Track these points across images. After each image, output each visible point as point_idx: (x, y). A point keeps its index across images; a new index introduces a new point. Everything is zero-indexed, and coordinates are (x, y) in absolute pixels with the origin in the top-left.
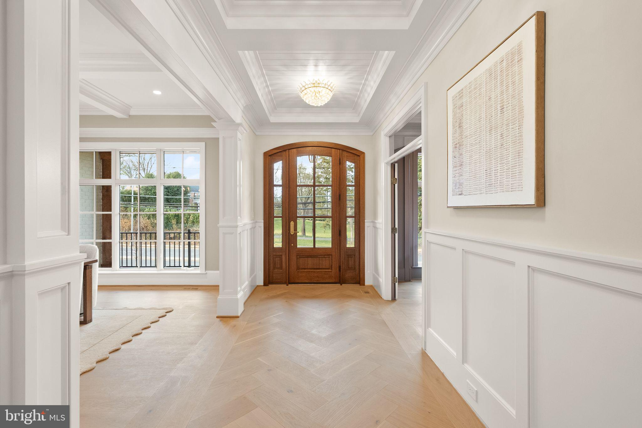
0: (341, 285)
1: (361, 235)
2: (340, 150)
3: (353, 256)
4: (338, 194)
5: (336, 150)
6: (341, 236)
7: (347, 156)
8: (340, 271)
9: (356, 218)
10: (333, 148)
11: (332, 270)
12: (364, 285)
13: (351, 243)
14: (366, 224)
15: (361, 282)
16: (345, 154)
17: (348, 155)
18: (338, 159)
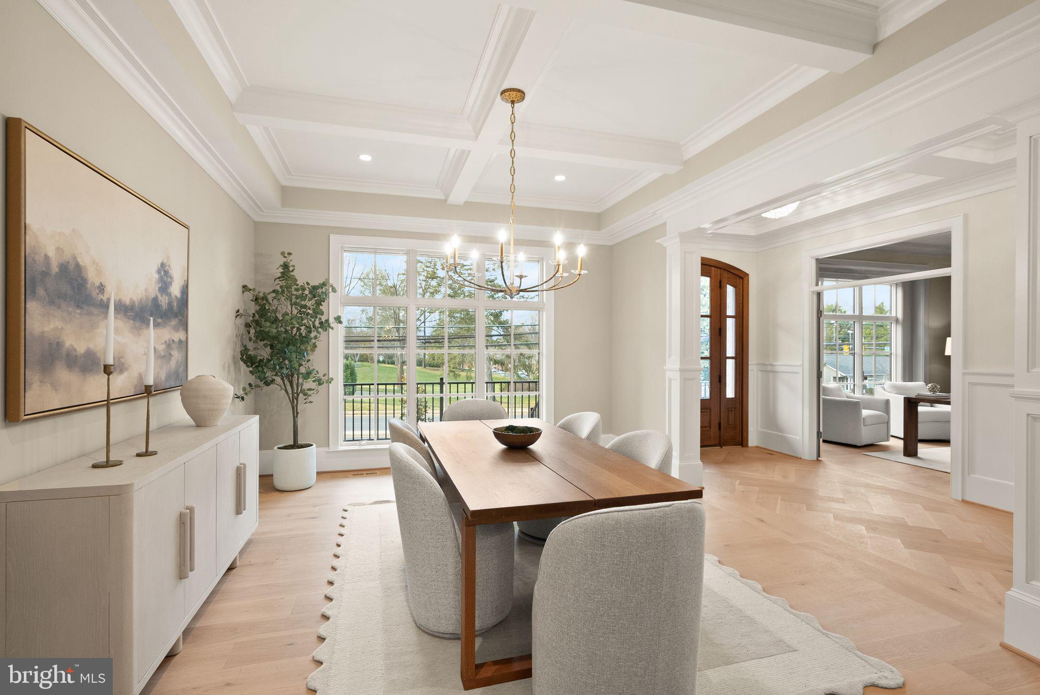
0: (721, 447)
1: (745, 382)
2: (721, 269)
3: (734, 409)
4: (718, 327)
5: (716, 269)
6: (722, 384)
7: (728, 278)
8: (720, 428)
9: (738, 360)
10: (713, 266)
11: (710, 428)
12: (747, 446)
13: (730, 393)
14: (750, 367)
15: (744, 443)
16: (725, 274)
17: (729, 276)
18: (719, 281)
